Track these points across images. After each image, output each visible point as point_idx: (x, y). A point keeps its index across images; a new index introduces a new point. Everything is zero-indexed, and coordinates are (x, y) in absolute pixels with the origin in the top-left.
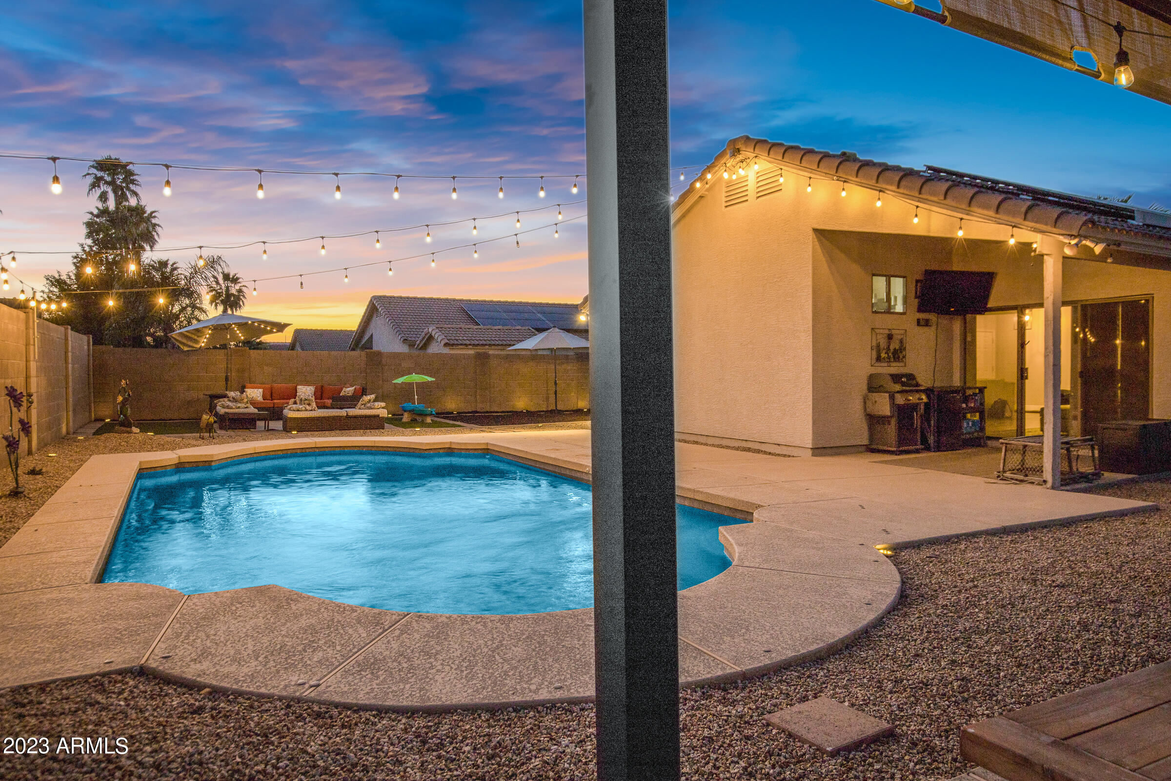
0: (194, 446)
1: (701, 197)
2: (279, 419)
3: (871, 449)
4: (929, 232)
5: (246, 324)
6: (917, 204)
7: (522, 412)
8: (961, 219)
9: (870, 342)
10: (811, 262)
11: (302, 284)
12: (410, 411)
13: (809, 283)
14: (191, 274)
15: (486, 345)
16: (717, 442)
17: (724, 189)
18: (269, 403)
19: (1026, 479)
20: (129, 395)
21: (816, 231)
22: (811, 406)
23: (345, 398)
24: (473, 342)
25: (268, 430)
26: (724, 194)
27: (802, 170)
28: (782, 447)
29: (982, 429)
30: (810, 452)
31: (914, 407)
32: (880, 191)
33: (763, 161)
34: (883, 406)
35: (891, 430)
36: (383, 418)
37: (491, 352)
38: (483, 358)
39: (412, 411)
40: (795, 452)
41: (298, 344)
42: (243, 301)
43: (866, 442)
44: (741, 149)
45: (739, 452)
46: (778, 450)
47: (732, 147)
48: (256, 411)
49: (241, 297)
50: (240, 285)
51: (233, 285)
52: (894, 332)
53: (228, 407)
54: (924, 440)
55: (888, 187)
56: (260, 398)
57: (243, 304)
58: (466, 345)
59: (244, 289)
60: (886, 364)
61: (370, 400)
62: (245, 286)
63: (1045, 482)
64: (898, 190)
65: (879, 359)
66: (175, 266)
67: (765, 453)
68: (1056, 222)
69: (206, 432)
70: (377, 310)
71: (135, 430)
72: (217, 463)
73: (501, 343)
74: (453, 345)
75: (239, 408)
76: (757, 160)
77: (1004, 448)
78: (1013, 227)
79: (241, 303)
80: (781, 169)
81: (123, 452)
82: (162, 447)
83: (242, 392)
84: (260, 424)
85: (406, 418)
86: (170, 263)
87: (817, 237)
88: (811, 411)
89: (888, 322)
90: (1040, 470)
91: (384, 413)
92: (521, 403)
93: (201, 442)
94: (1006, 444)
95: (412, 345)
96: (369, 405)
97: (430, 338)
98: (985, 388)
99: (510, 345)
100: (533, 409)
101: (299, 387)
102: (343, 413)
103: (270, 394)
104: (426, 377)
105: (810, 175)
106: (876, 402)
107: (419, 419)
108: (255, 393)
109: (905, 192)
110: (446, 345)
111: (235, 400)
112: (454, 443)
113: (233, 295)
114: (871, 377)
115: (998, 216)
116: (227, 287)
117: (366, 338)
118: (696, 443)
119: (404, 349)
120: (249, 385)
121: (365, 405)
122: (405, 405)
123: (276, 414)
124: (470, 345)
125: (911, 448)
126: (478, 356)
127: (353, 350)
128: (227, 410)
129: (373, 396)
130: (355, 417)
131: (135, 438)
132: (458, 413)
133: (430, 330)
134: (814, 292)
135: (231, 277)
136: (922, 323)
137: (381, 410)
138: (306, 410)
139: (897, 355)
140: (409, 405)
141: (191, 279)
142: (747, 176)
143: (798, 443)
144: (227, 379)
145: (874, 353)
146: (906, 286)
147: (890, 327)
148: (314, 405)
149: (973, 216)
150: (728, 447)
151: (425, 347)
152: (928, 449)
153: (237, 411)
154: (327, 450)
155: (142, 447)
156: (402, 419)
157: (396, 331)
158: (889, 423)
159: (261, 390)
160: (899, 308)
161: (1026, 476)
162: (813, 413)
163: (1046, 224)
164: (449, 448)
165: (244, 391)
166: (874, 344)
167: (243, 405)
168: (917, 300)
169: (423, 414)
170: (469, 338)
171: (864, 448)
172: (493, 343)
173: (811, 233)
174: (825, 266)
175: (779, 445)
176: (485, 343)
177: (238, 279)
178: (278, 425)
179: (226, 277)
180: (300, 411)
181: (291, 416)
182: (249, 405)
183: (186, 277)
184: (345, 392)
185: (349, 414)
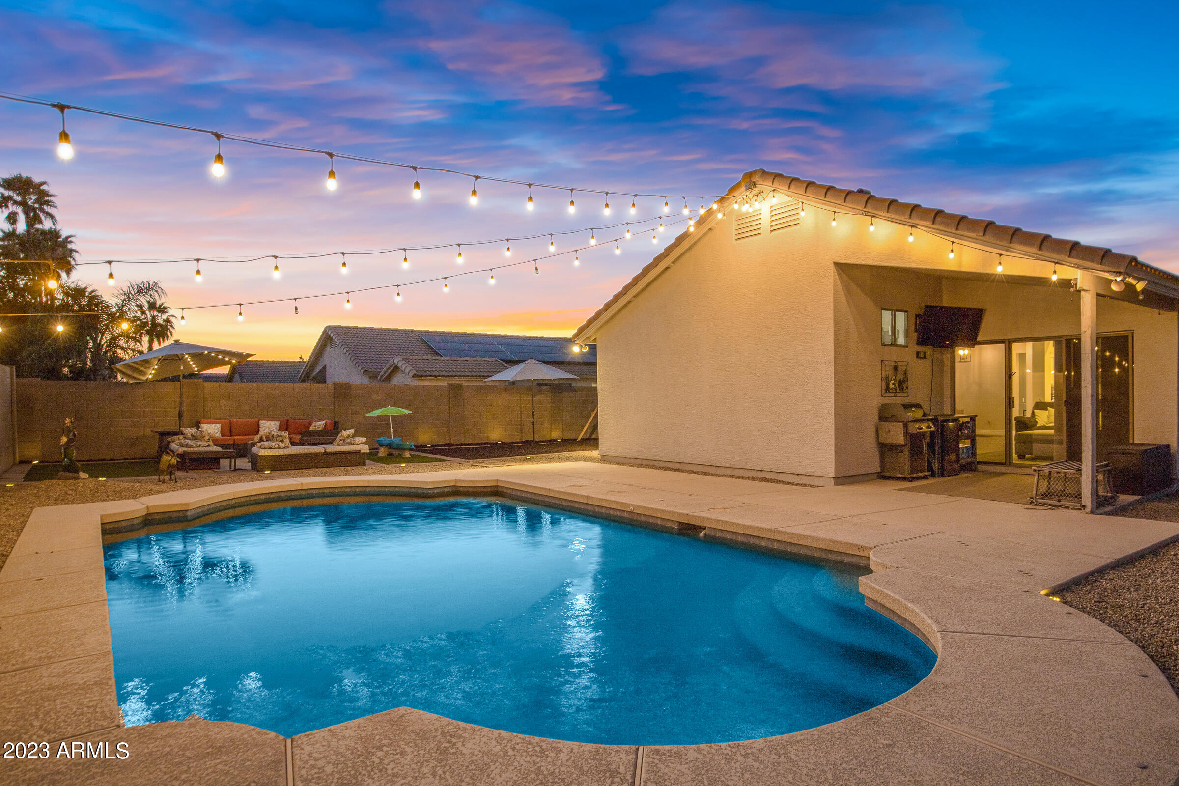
0: (158, 492)
1: (710, 229)
2: (244, 456)
3: (883, 476)
4: (960, 267)
5: (202, 354)
6: (952, 239)
7: (497, 443)
8: (1001, 255)
9: (880, 373)
10: (832, 295)
11: (296, 308)
12: (386, 445)
13: (830, 314)
14: (123, 301)
15: (456, 376)
16: (729, 472)
17: (735, 222)
18: (229, 440)
19: (1059, 504)
20: (74, 435)
21: (837, 264)
22: (833, 437)
23: (317, 433)
24: (442, 374)
25: (235, 470)
26: (735, 227)
27: (825, 204)
28: (801, 476)
29: (974, 454)
30: (832, 481)
31: (922, 435)
32: (912, 226)
33: (781, 194)
34: (896, 435)
35: (904, 458)
36: (364, 454)
37: (465, 384)
38: (455, 390)
39: (389, 446)
40: (816, 482)
41: (237, 375)
42: (171, 332)
43: (878, 470)
44: (757, 183)
45: (757, 483)
46: (797, 480)
47: (748, 180)
48: (219, 449)
49: (169, 327)
50: (167, 314)
51: (159, 315)
52: (899, 364)
53: (187, 446)
54: (930, 468)
55: (922, 223)
56: (218, 435)
57: (172, 334)
58: (435, 376)
59: (173, 319)
60: (893, 395)
61: (349, 435)
62: (173, 316)
63: (1084, 507)
64: (933, 226)
65: (887, 389)
66: (93, 294)
67: (783, 482)
68: (1102, 259)
69: (167, 474)
70: (332, 339)
71: (83, 475)
72: (193, 512)
73: (470, 374)
74: (422, 376)
75: (200, 446)
76: (775, 194)
77: (1037, 475)
78: (1056, 263)
79: (169, 334)
80: (802, 203)
81: (73, 502)
82: (119, 495)
83: (198, 427)
84: (225, 463)
85: (382, 452)
86: (89, 290)
87: (837, 271)
88: (833, 441)
89: (893, 355)
90: (1078, 496)
91: (365, 449)
92: (496, 434)
93: (163, 487)
94: (1039, 471)
95: (373, 376)
96: (348, 440)
97: (396, 369)
98: (976, 416)
99: (488, 377)
100: (507, 440)
101: (261, 422)
102: (320, 449)
103: (229, 430)
104: (403, 410)
105: (834, 209)
106: (889, 431)
107: (396, 453)
108: (213, 429)
109: (941, 228)
110: (414, 376)
111: (194, 437)
112: (460, 481)
113: (160, 325)
114: (883, 408)
115: (1040, 253)
116: (154, 318)
117: (318, 368)
118: (706, 473)
119: (366, 381)
120: (203, 420)
121: (344, 440)
122: (381, 439)
123: (242, 451)
124: (439, 376)
125: (920, 474)
126: (451, 387)
127: (304, 381)
128: (186, 449)
129: (352, 431)
130: (335, 453)
131: (84, 484)
132: (432, 446)
133: (396, 361)
134: (835, 325)
135: (158, 306)
136: (921, 355)
137: (361, 445)
138: (279, 447)
139: (902, 385)
140: (385, 440)
141: (123, 306)
142: (761, 209)
143: (819, 473)
144: (180, 415)
145: (884, 383)
146: (908, 320)
147: (895, 359)
148: (287, 441)
149: (1011, 251)
150: (743, 478)
151: (388, 378)
152: (933, 475)
153: (198, 449)
154: (314, 492)
155: (95, 496)
156: (378, 453)
157: (355, 361)
158: (902, 451)
159: (219, 426)
160: (901, 341)
161: (1059, 501)
162: (835, 443)
163: (1092, 261)
164: (454, 486)
165: (199, 427)
166: (884, 375)
167: (204, 443)
168: (916, 333)
169: (401, 449)
170: (438, 369)
171: (875, 476)
172: (463, 374)
173: (832, 266)
174: (844, 299)
175: (798, 474)
176: (454, 374)
177: (165, 308)
178: (243, 463)
179: (152, 306)
180: (271, 448)
181: (263, 455)
182: (211, 443)
183: (117, 304)
184: (315, 426)
185: (327, 451)
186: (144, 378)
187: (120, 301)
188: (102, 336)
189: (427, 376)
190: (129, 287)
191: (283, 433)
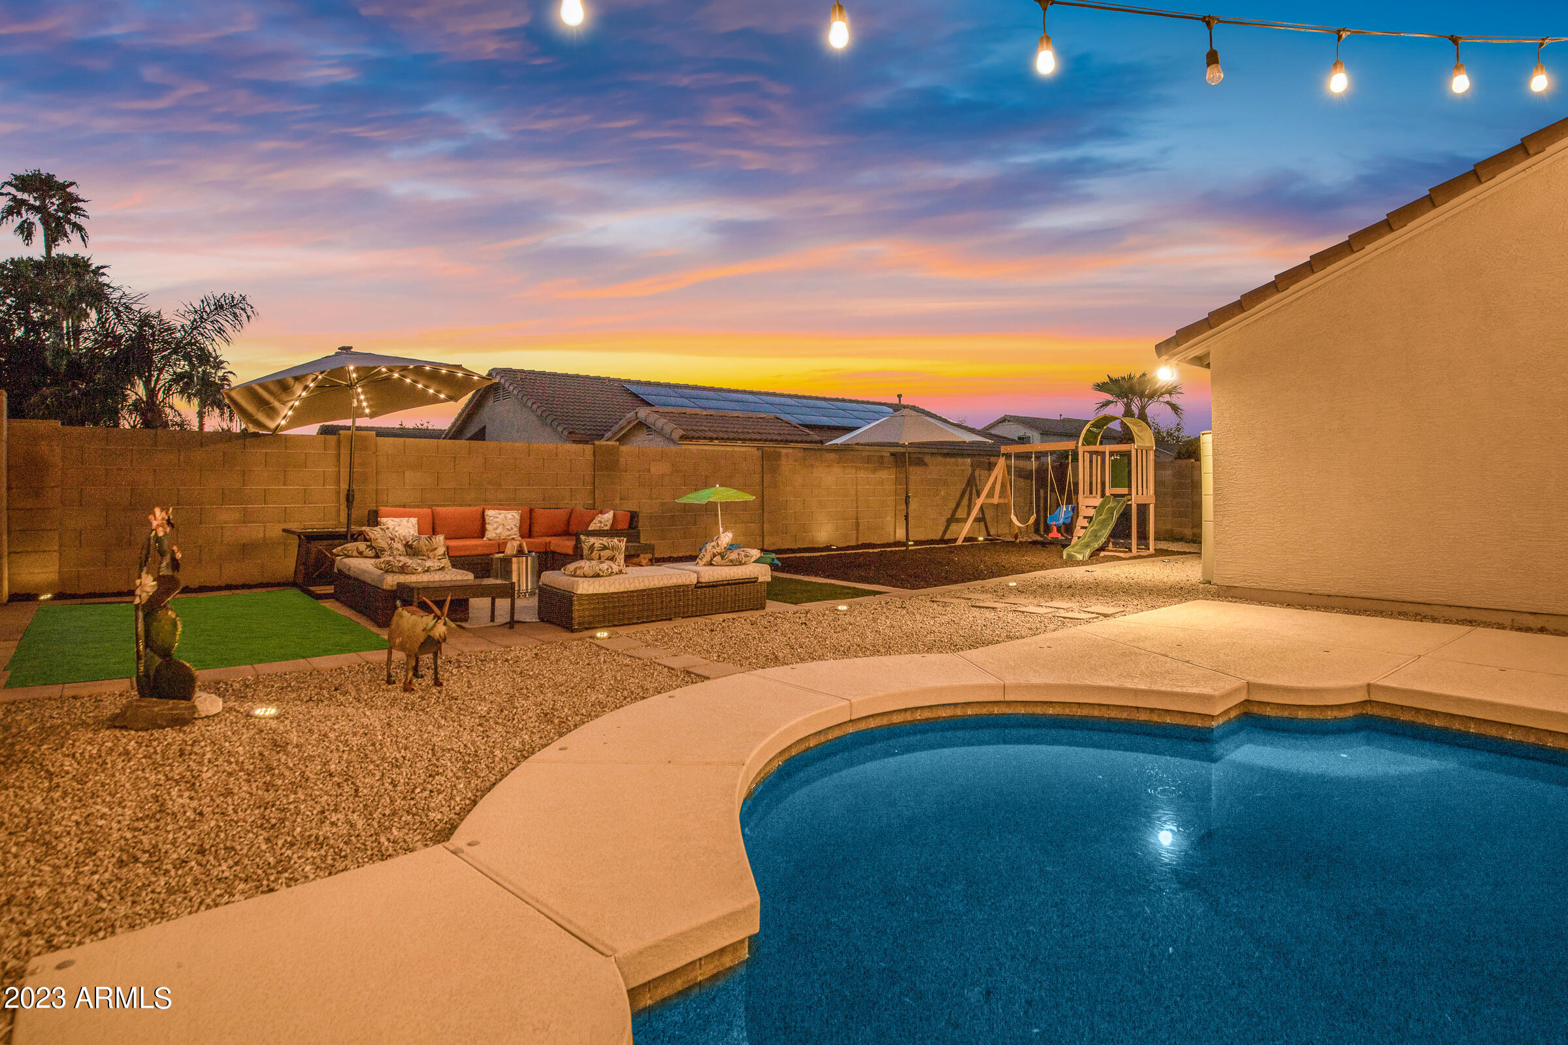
14: (192, 323)
36: (763, 583)
38: (771, 460)
48: (468, 577)
53: (403, 570)
70: (498, 389)
83: (375, 524)
91: (764, 574)
96: (733, 556)
100: (840, 543)
101: (489, 513)
102: (689, 576)
110: (682, 437)
117: (472, 431)
120: (382, 509)
121: (722, 555)
126: (765, 454)
128: (402, 578)
130: (715, 585)
133: (641, 415)
137: (756, 566)
138: (612, 574)
141: (192, 330)
148: (621, 559)
153: (425, 578)
165: (378, 523)
177: (222, 362)
180: (598, 576)
181: (585, 592)
182: (446, 562)
183: (183, 326)
184: (601, 522)
185: (703, 580)
186: (272, 425)
187: (189, 323)
188: (159, 375)
189: (699, 438)
190: (203, 301)
191: (616, 540)
